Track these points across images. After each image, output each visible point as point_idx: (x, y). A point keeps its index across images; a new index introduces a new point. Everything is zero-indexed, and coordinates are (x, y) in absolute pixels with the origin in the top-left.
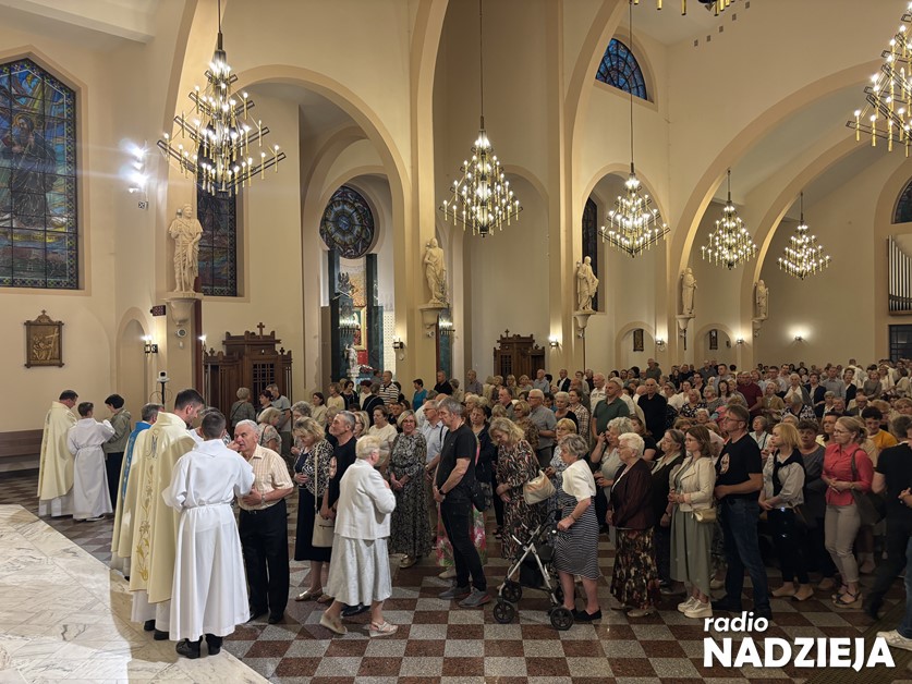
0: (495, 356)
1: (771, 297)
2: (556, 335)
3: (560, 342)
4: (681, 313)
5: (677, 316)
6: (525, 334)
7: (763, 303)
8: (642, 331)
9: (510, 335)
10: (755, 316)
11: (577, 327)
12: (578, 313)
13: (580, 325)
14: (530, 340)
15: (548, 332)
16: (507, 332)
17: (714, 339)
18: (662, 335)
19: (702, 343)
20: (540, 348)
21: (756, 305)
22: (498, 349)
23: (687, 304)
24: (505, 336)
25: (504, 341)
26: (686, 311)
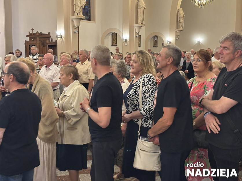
0: (26, 45)
1: (186, 18)
2: (60, 31)
3: (63, 35)
4: (137, 23)
5: (135, 25)
6: (45, 32)
7: (182, 20)
8: (116, 34)
9: (35, 32)
10: (178, 27)
11: (73, 26)
12: (74, 17)
13: (76, 25)
14: (48, 36)
15: (56, 29)
16: (33, 30)
17: (156, 41)
18: (126, 36)
19: (149, 43)
20: (54, 41)
21: (178, 22)
22: (28, 40)
23: (140, 18)
24: (31, 33)
25: (31, 36)
26: (139, 22)
